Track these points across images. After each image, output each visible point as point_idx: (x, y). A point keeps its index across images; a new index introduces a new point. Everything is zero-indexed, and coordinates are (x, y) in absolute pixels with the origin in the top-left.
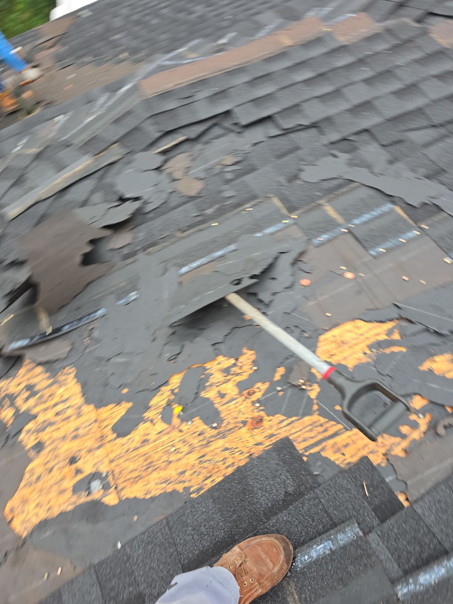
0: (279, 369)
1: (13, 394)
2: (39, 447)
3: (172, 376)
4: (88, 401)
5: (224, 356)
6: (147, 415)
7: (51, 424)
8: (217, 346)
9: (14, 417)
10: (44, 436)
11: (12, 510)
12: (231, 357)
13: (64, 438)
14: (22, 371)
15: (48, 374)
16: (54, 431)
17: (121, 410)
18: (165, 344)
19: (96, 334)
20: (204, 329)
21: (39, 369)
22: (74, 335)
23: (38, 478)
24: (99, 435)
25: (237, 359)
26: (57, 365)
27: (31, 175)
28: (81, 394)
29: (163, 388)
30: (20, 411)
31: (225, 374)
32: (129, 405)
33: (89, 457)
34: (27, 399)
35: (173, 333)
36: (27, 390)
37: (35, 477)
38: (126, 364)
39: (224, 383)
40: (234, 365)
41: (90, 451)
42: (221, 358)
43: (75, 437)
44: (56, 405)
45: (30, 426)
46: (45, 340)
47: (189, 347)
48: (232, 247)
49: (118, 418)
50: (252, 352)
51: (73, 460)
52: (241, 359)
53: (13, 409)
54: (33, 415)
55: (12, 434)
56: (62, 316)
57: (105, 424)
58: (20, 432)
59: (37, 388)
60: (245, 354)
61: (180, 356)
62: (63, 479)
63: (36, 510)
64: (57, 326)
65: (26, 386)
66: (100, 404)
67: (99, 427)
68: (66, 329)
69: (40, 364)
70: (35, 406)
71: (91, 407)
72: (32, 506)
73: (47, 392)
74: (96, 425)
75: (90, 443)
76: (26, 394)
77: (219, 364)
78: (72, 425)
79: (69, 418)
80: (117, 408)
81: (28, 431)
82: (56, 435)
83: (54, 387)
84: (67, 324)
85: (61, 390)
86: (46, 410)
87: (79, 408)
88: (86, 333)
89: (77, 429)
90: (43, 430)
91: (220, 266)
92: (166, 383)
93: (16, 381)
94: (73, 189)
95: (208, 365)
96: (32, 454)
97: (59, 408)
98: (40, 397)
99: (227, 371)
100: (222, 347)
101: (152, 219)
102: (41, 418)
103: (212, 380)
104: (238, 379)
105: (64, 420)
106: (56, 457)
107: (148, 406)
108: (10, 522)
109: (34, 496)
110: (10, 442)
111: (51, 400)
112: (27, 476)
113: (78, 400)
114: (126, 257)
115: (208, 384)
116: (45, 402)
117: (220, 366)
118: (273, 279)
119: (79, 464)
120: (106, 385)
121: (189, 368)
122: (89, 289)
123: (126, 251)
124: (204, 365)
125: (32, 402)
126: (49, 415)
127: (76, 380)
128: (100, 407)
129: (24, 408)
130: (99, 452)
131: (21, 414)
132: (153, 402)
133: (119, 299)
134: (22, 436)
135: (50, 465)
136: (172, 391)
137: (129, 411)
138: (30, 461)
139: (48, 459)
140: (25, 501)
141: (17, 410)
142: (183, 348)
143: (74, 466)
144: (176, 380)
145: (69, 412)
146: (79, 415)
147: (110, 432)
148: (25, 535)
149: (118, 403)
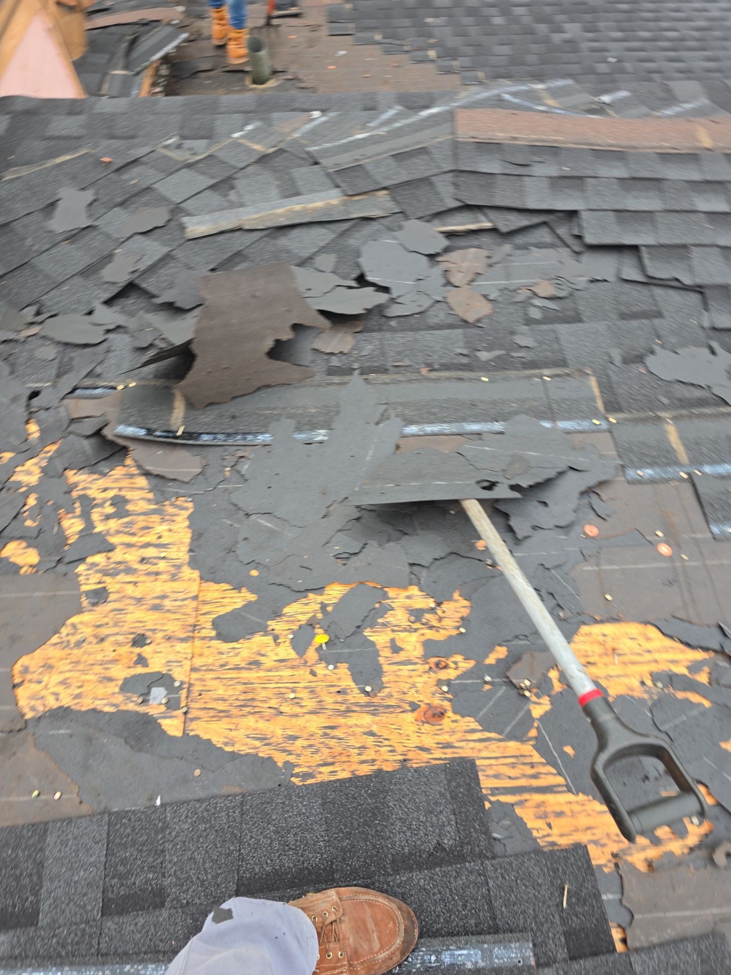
0: (498, 648)
1: (92, 500)
2: (100, 596)
3: (329, 584)
4: (194, 563)
5: (421, 590)
6: (272, 624)
7: (129, 571)
8: (416, 568)
9: (78, 536)
10: (112, 584)
11: (26, 670)
12: (430, 595)
13: (139, 600)
14: (119, 471)
15: (150, 496)
16: (129, 583)
17: (237, 600)
18: (340, 531)
19: (245, 467)
20: (406, 534)
21: (142, 482)
22: (213, 454)
23: (79, 644)
24: (191, 621)
25: (439, 604)
26: (171, 488)
27: (240, 184)
28: (187, 549)
29: (311, 595)
30: (93, 529)
31: (412, 619)
32: (253, 597)
33: (165, 646)
34: (108, 517)
35: (358, 519)
36: (111, 505)
37: (73, 639)
38: (271, 532)
39: (405, 630)
40: (432, 610)
41: (169, 639)
42: (414, 590)
43: (156, 608)
44: (147, 545)
45: (99, 559)
46: (170, 441)
47: (373, 551)
48: (497, 426)
49: (229, 609)
50: (466, 603)
51: (140, 641)
52: (445, 606)
53: (82, 522)
54: (112, 544)
55: (66, 560)
56: (206, 418)
57: (206, 608)
58: (82, 560)
59: (130, 507)
60: (456, 601)
61: (354, 558)
62: (115, 661)
63: (59, 689)
64: (191, 430)
65: (112, 498)
66: (210, 575)
67: (196, 610)
68: (205, 438)
69: (147, 474)
70: (116, 533)
71: (196, 574)
72: (56, 678)
73: (141, 521)
74: (194, 604)
75: (173, 627)
76: (110, 510)
77: (408, 597)
78: (159, 587)
79: (157, 574)
80: (234, 593)
81: (94, 565)
82: (130, 590)
83: (155, 518)
84: (207, 433)
85: (162, 528)
86: (129, 545)
87: (178, 567)
88: (231, 460)
89: (164, 597)
90: (113, 574)
91: (469, 448)
92: (319, 590)
93: (102, 483)
94: (295, 233)
95: (391, 593)
96: (85, 602)
97: (151, 552)
98: (131, 523)
99: (417, 614)
100: (424, 573)
101: (392, 330)
102: (118, 555)
103: (389, 618)
104: (430, 634)
105: (148, 574)
106: (116, 624)
107: (282, 611)
108: (15, 686)
109: (65, 666)
110: (61, 568)
111: (142, 536)
112: (64, 631)
113: (181, 554)
114: (332, 371)
115: (380, 620)
116: (133, 534)
117: (408, 601)
118: (545, 504)
119: (146, 651)
120: (230, 551)
121: (361, 583)
122: (263, 394)
123: (335, 362)
124: (386, 589)
125: (113, 524)
126: (132, 557)
127: (187, 523)
128: (207, 581)
129: (100, 528)
130: (180, 647)
131: (95, 533)
132: (286, 610)
133: (299, 429)
134: (81, 568)
135: (105, 631)
136: (323, 606)
137: (248, 606)
138: (80, 611)
139: (106, 620)
140: (48, 667)
141: (90, 524)
142: (364, 548)
143: (137, 650)
144: (335, 593)
145: (162, 566)
146: (174, 578)
147: (209, 625)
148: (29, 715)
149: (238, 588)
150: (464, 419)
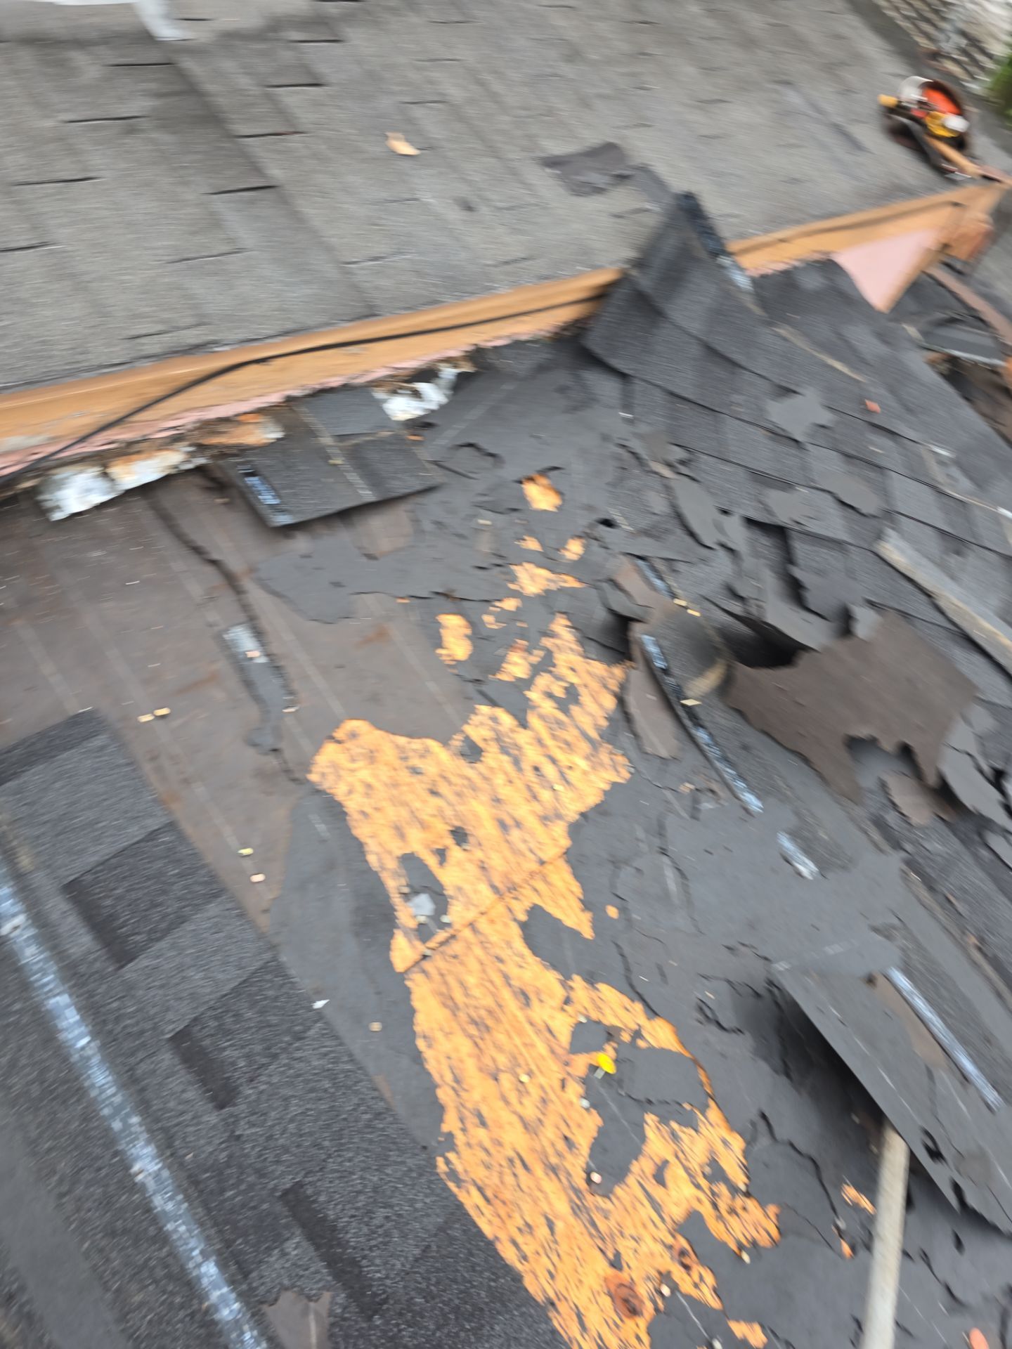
0: (757, 1328)
1: (554, 666)
2: (472, 752)
3: (669, 1021)
4: (575, 830)
5: (746, 1153)
6: (578, 982)
7: (516, 762)
8: (762, 1125)
9: (513, 680)
10: (493, 757)
11: (353, 735)
12: (747, 1170)
13: (497, 801)
14: (598, 668)
15: (604, 723)
16: (506, 774)
17: (577, 919)
18: (729, 982)
19: (707, 805)
20: (788, 1076)
21: (610, 703)
22: (692, 757)
23: (415, 771)
24: (517, 878)
25: (747, 1194)
26: (625, 738)
27: (973, 560)
28: (583, 810)
29: (638, 1007)
30: (529, 690)
31: (708, 1170)
32: (588, 933)
33: (473, 869)
34: (550, 695)
35: (757, 995)
36: (566, 689)
37: (416, 762)
38: (665, 896)
39: (687, 1170)
40: (734, 1190)
41: (483, 868)
42: (737, 1143)
43: (503, 826)
44: (554, 761)
45: (506, 720)
46: (670, 700)
47: (741, 1047)
48: (991, 1095)
49: (557, 913)
50: (774, 1232)
51: (460, 835)
52: (751, 1204)
53: (530, 672)
54: (525, 720)
55: (484, 688)
56: (721, 718)
57: (540, 886)
58: (493, 703)
59: (574, 709)
60: (767, 1216)
61: (714, 1028)
62: (424, 826)
63: (360, 788)
64: (702, 715)
65: (572, 685)
66: (575, 859)
67: (532, 874)
68: (701, 735)
69: (621, 701)
70: (542, 717)
71: (565, 842)
72: (365, 774)
73: (571, 734)
74: (534, 866)
75: (497, 862)
76: (559, 692)
77: (725, 1142)
78: (524, 811)
79: (535, 797)
80: (577, 905)
81: (494, 719)
82: (499, 780)
83: (585, 747)
84: (710, 735)
85: (583, 764)
86: (540, 742)
87: (559, 816)
88: (703, 784)
89: (518, 824)
90: (504, 750)
91: (945, 1079)
92: (652, 1012)
93: (577, 660)
94: (978, 659)
95: (714, 1113)
96: (457, 741)
97: (549, 770)
98: (559, 723)
99: (716, 1173)
100: (764, 1141)
101: (976, 857)
102: (523, 737)
103: (685, 1134)
104: (706, 1210)
105: (529, 788)
106: (459, 795)
107: (597, 982)
108: (331, 738)
109: (384, 773)
110: (470, 688)
111: (560, 748)
112: (417, 744)
113: (573, 808)
114: (880, 824)
115: (674, 1125)
116: (554, 737)
117: (720, 1147)
118: (959, 1244)
119: (456, 853)
120: (616, 863)
121: (696, 1062)
122: (796, 762)
123: (891, 818)
124: (712, 1103)
125: (548, 707)
126: (532, 755)
127: (607, 787)
128: (568, 862)
129: (534, 695)
130: (484, 889)
131: (524, 695)
132: (603, 987)
133: (795, 835)
134: (484, 709)
135: (443, 788)
136: (637, 1034)
137: (575, 934)
138: (445, 742)
139: (454, 779)
140: (372, 757)
141: (527, 683)
142: (734, 1031)
143: (449, 841)
144: (661, 1035)
145: (545, 795)
146: (545, 819)
147: (527, 905)
148: (313, 777)
149: (587, 905)
150: (964, 1042)
